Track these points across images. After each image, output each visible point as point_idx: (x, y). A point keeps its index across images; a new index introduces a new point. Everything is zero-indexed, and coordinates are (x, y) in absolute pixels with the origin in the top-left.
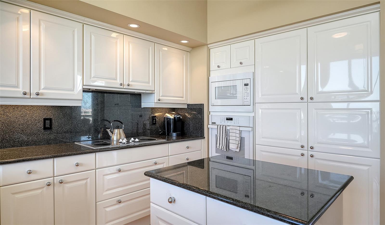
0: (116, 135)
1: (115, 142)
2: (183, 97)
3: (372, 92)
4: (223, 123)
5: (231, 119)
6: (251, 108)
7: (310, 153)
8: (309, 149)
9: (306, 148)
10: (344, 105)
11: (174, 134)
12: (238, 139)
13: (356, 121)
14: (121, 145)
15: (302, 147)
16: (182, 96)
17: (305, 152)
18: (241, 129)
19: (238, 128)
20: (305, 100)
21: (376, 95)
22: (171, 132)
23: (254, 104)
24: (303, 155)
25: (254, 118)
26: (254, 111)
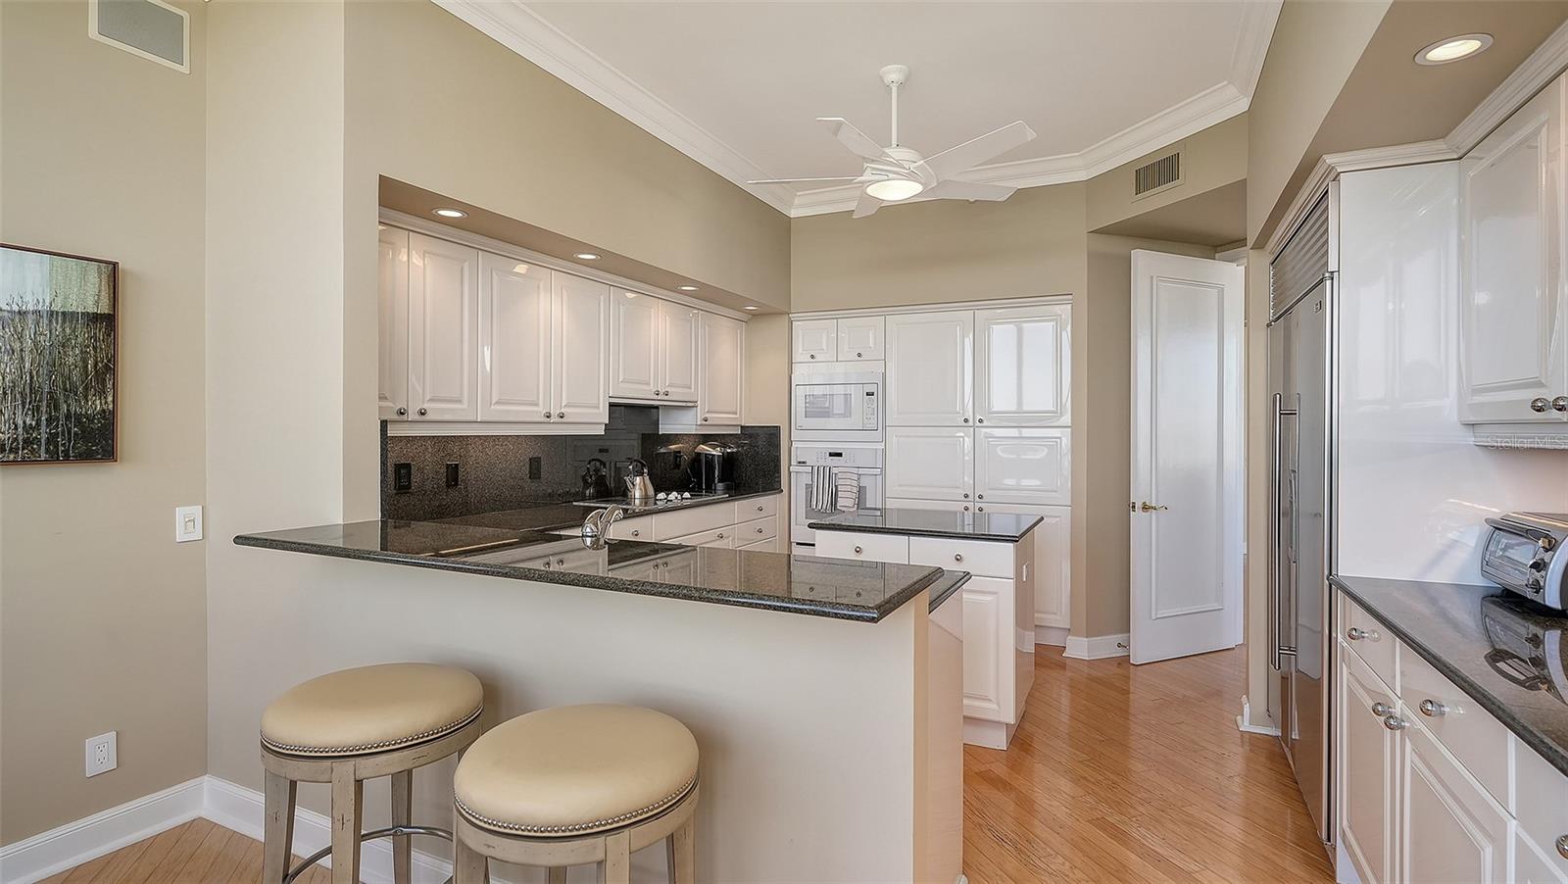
0: (637, 487)
1: (637, 502)
2: (736, 413)
3: (1061, 415)
4: (822, 463)
5: (840, 455)
6: (878, 435)
7: (978, 505)
8: (977, 499)
9: (971, 498)
10: (1014, 432)
11: (720, 486)
12: (855, 490)
13: (1038, 457)
14: (670, 505)
15: (966, 496)
16: (734, 409)
17: (970, 505)
18: (861, 471)
19: (855, 470)
20: (971, 423)
21: (1067, 419)
22: (714, 481)
23: (885, 427)
24: (966, 509)
25: (884, 451)
26: (884, 440)
